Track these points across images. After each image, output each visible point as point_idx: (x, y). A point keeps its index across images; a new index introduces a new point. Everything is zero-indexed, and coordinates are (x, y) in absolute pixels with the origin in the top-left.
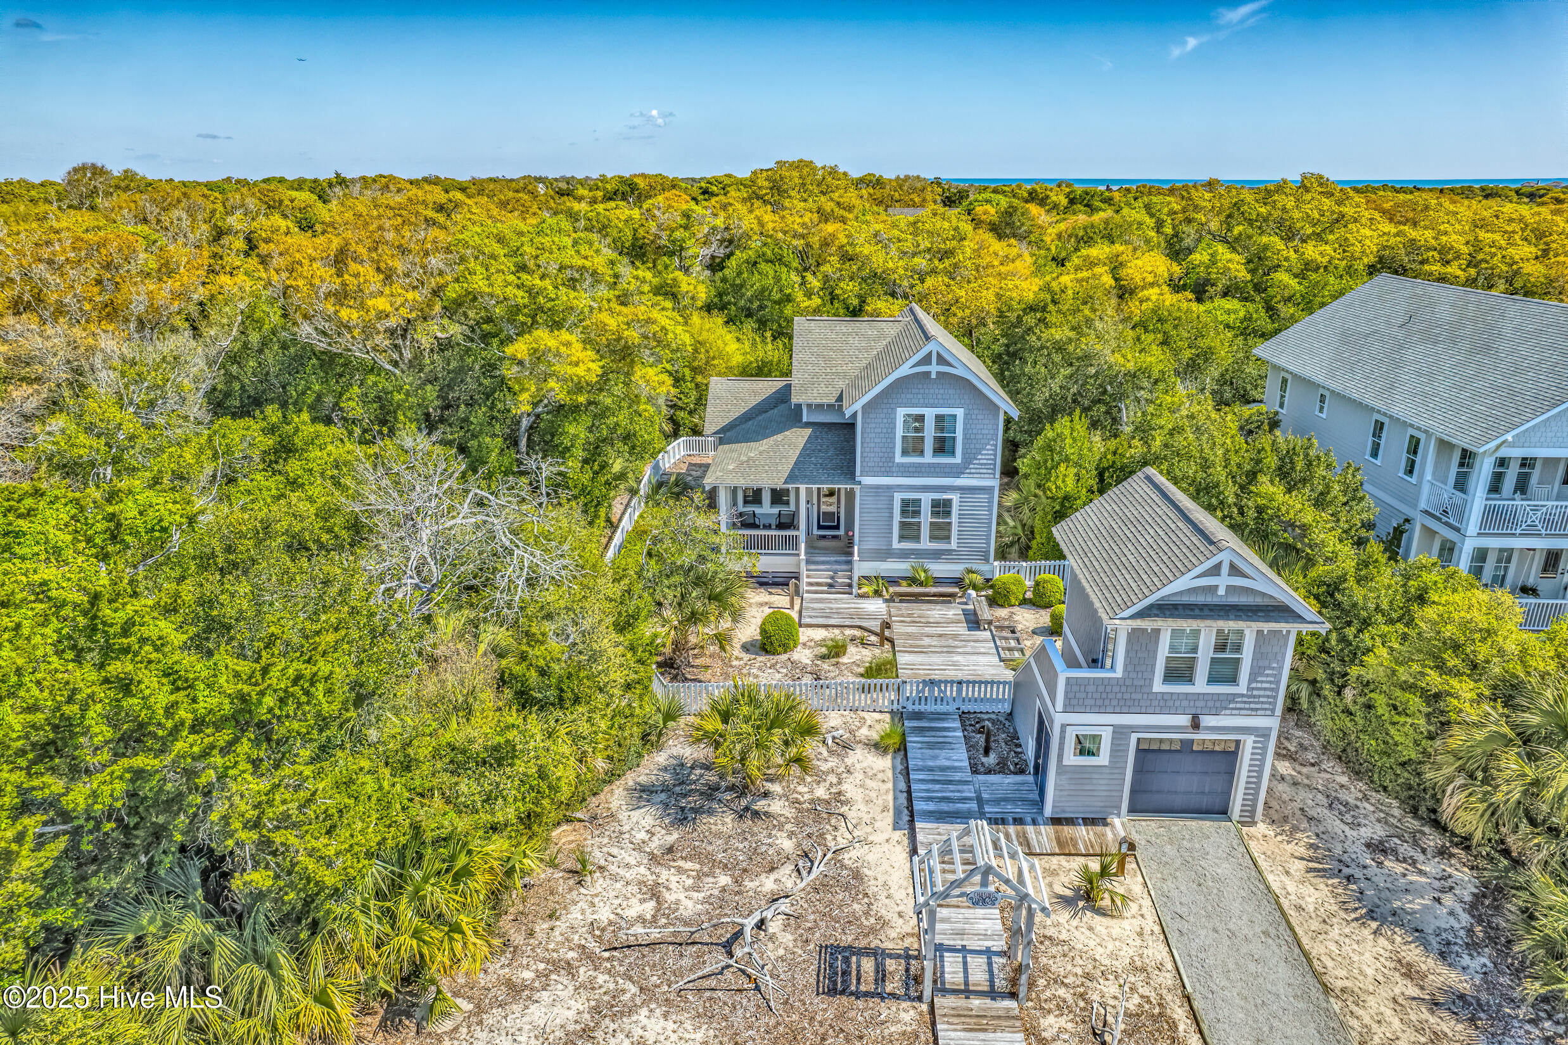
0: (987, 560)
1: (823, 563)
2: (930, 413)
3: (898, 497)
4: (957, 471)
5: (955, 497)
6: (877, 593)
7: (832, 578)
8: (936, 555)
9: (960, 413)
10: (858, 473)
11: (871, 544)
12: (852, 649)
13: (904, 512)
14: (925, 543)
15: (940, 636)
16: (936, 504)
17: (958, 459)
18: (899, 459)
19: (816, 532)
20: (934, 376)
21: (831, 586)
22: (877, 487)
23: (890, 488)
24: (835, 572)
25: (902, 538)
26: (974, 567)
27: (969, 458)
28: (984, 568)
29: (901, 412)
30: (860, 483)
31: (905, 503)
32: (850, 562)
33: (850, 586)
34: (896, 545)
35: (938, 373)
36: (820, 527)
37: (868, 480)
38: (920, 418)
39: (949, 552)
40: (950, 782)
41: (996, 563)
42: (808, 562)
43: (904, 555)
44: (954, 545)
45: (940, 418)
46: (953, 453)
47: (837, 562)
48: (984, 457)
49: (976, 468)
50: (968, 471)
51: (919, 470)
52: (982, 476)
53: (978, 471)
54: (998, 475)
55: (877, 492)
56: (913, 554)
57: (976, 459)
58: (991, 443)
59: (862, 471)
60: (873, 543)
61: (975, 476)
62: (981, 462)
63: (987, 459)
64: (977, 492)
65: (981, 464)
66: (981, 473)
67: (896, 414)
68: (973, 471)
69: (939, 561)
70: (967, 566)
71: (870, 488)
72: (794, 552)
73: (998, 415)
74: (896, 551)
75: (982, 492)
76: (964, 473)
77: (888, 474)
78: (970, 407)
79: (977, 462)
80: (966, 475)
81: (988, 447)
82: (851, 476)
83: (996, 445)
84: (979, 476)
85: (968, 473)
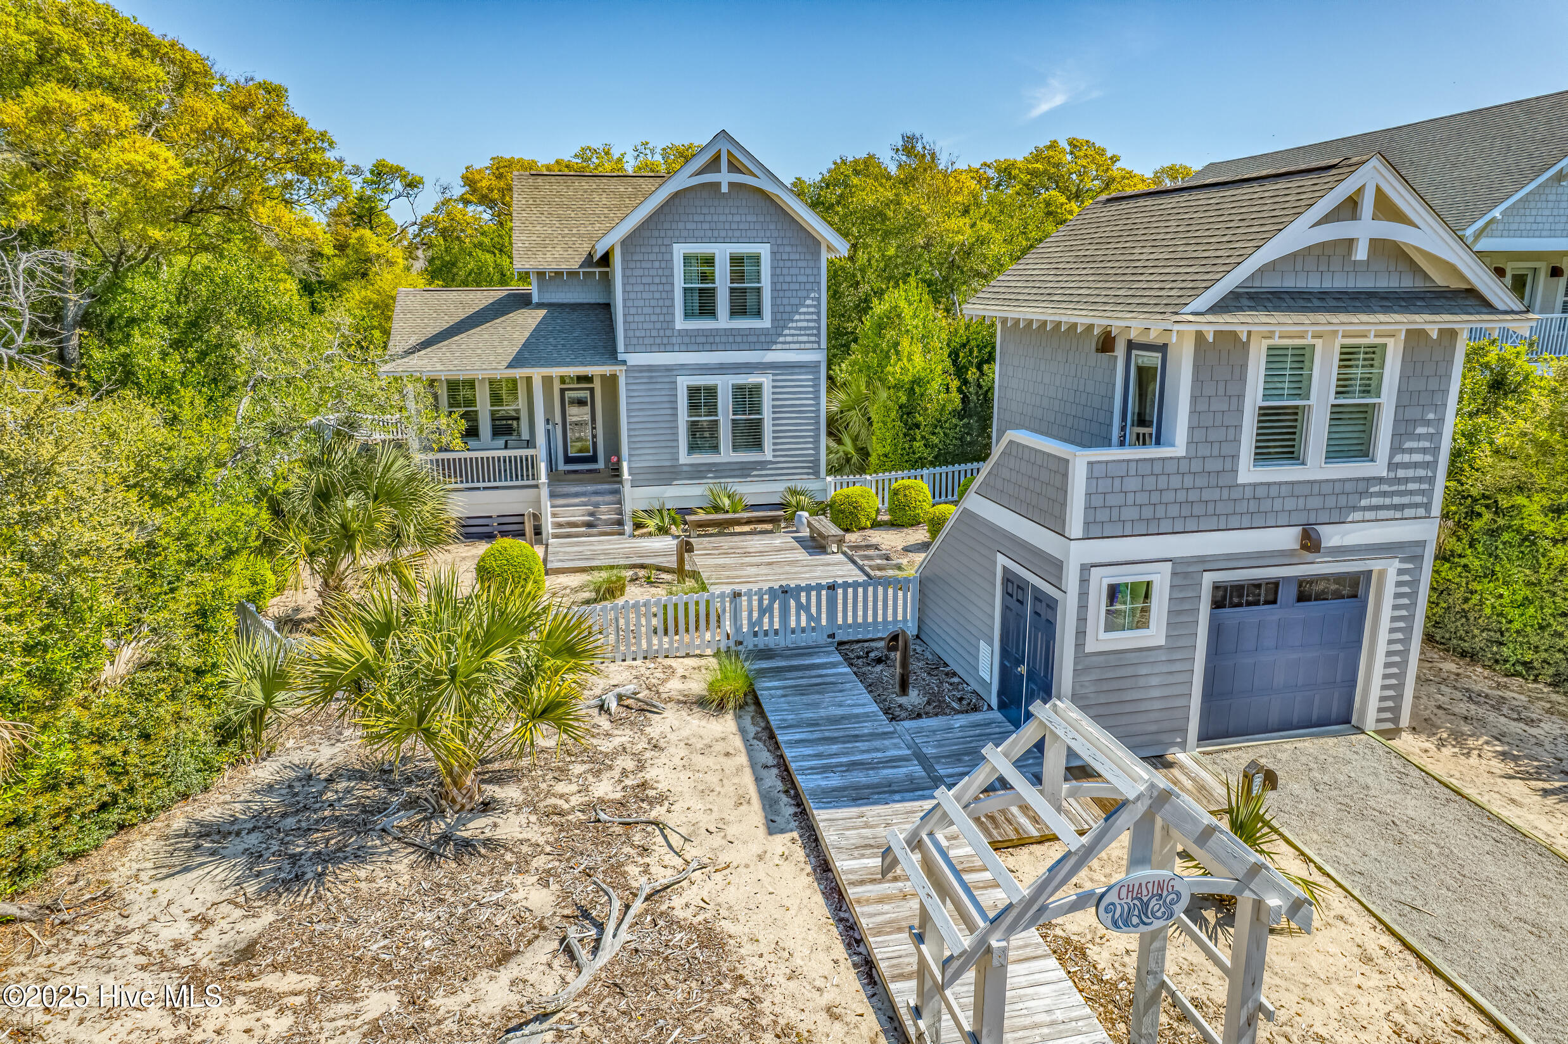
0: (816, 474)
1: (576, 495)
2: (722, 252)
3: (684, 383)
4: (765, 341)
5: (765, 381)
6: (663, 530)
7: (592, 514)
8: (744, 471)
9: (764, 250)
10: (621, 347)
11: (647, 461)
12: (633, 590)
13: (694, 406)
14: (727, 454)
16: (739, 391)
17: (766, 323)
18: (680, 323)
19: (562, 467)
20: (725, 189)
21: (589, 525)
22: (650, 369)
23: (669, 369)
24: (596, 505)
25: (693, 448)
26: (800, 486)
27: (781, 321)
28: (812, 485)
29: (680, 250)
30: (624, 362)
31: (694, 392)
32: (617, 492)
33: (620, 523)
34: (684, 458)
35: (731, 184)
36: (568, 460)
37: (636, 359)
38: (709, 261)
39: (762, 464)
40: (856, 738)
41: (829, 479)
42: (553, 495)
43: (697, 473)
44: (768, 454)
45: (737, 260)
46: (758, 313)
47: (596, 493)
48: (802, 317)
49: (793, 335)
50: (781, 339)
51: (711, 339)
52: (802, 346)
53: (795, 339)
54: (824, 345)
55: (651, 377)
56: (711, 471)
57: (792, 321)
58: (812, 295)
59: (626, 345)
60: (650, 457)
61: (792, 346)
62: (800, 324)
63: (808, 321)
64: (797, 370)
65: (800, 329)
66: (801, 342)
67: (672, 253)
68: (789, 339)
69: (749, 479)
70: (789, 484)
71: (641, 371)
72: (531, 482)
73: (819, 253)
74: (685, 468)
75: (803, 370)
76: (776, 343)
77: (665, 347)
78: (779, 242)
79: (794, 325)
80: (779, 346)
81: (809, 302)
82: (611, 354)
83: (819, 299)
84: (797, 346)
85: (782, 343)
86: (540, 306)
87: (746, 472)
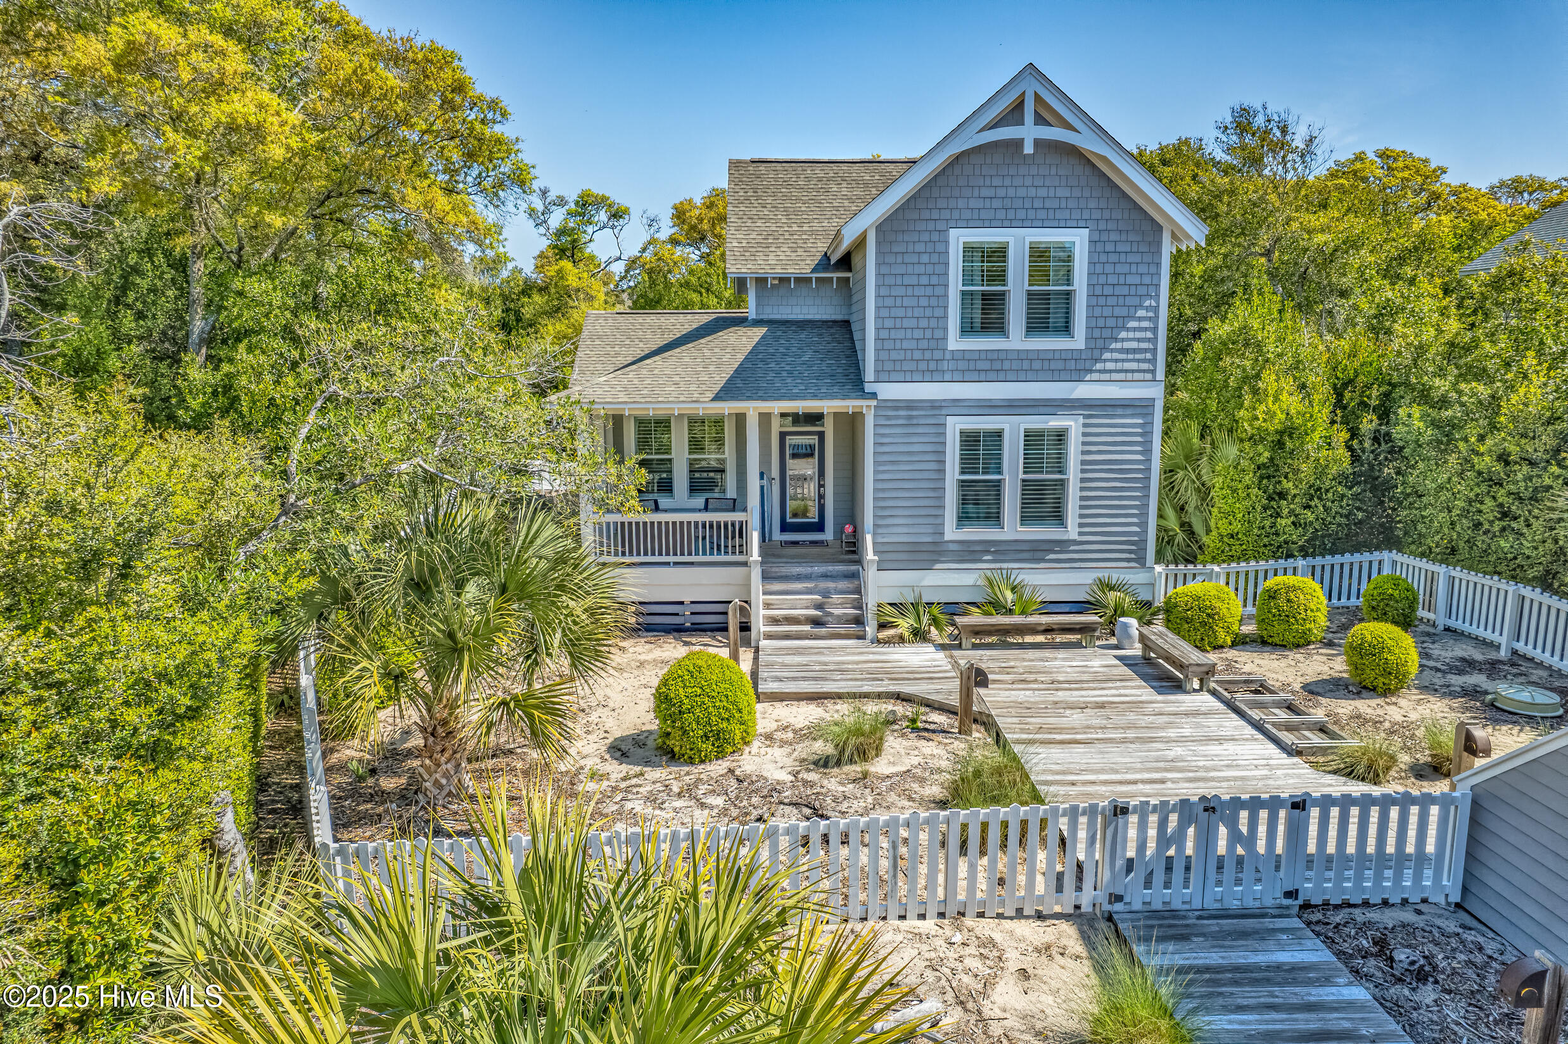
0: (1141, 561)
1: (799, 578)
2: (1019, 241)
3: (955, 426)
4: (1076, 367)
5: (1073, 426)
6: (919, 635)
7: (819, 606)
8: (1036, 552)
9: (1078, 240)
10: (869, 374)
11: (900, 533)
12: (893, 743)
13: (968, 463)
14: (1012, 528)
15: (1101, 706)
16: (1032, 439)
17: (1078, 341)
18: (955, 342)
19: (777, 536)
20: (1029, 149)
21: (816, 622)
22: (910, 405)
23: (935, 406)
24: (826, 594)
25: (964, 518)
26: (1115, 577)
27: (1100, 339)
28: (1135, 577)
29: (959, 238)
30: (874, 395)
31: (970, 440)
32: (854, 576)
33: (859, 621)
34: (952, 532)
35: (1037, 143)
36: (785, 527)
37: (890, 391)
38: (999, 253)
39: (1062, 545)
41: (1159, 568)
42: (766, 577)
43: (969, 553)
44: (1072, 531)
45: (1039, 254)
46: (1066, 329)
47: (826, 576)
48: (1131, 335)
49: (1116, 361)
50: (1099, 366)
51: (997, 365)
52: (1129, 376)
53: (1119, 366)
54: (1160, 375)
55: (910, 417)
56: (988, 552)
57: (1116, 340)
58: (1147, 303)
59: (877, 371)
60: (905, 530)
61: (1115, 376)
62: (1126, 345)
63: (1139, 340)
64: (1119, 411)
65: (1128, 351)
66: (1126, 371)
67: (947, 242)
68: (1110, 366)
69: (1042, 565)
70: (1100, 574)
71: (896, 408)
72: (738, 558)
73: (1159, 243)
74: (952, 547)
75: (1129, 411)
76: (1091, 371)
77: (933, 374)
78: (1102, 226)
79: (1119, 345)
80: (1095, 376)
81: (1141, 313)
82: (854, 382)
83: (1156, 309)
84: (1121, 376)
85: (1100, 371)
86: (758, 323)
87: (1039, 555)
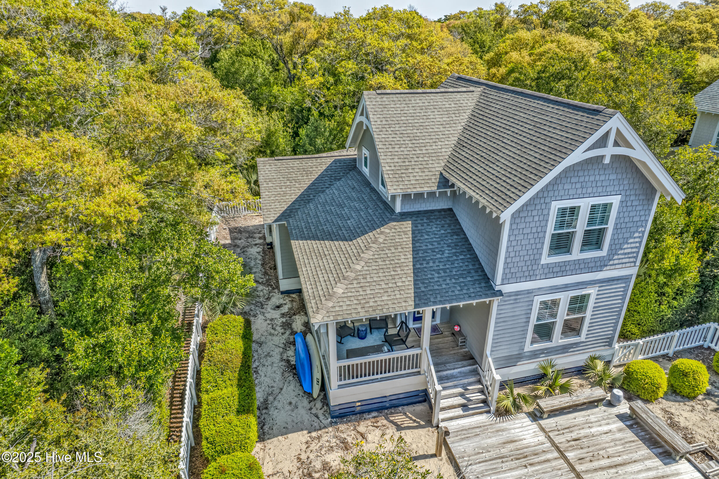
0: (610, 344)
1: (448, 378)
2: (588, 204)
3: (538, 300)
4: (600, 264)
5: (592, 291)
7: (463, 395)
10: (499, 281)
11: (504, 352)
13: (541, 315)
14: (556, 340)
16: (574, 300)
17: (604, 252)
18: (546, 259)
20: (607, 161)
21: (464, 406)
22: (518, 293)
23: (529, 292)
24: (465, 387)
25: (535, 340)
26: (598, 354)
27: (614, 249)
28: (606, 353)
29: (557, 207)
30: (500, 292)
31: (544, 306)
32: (475, 371)
34: (528, 348)
35: (612, 157)
38: (575, 211)
39: (578, 344)
41: (617, 347)
43: (534, 356)
44: (583, 337)
45: (595, 209)
46: (600, 246)
47: (462, 374)
48: (629, 246)
49: (619, 259)
50: (611, 263)
51: (563, 269)
52: (624, 266)
53: (621, 261)
54: (638, 263)
55: (516, 299)
56: (544, 353)
57: (621, 249)
58: (640, 230)
59: (503, 280)
60: (506, 351)
61: (617, 266)
62: (626, 251)
63: (632, 248)
64: (615, 282)
65: (625, 254)
66: (623, 263)
67: (549, 209)
68: (616, 262)
69: (566, 354)
70: (591, 354)
71: (510, 296)
73: (653, 200)
74: (527, 354)
75: (620, 282)
76: (607, 266)
77: (530, 278)
78: (628, 193)
79: (622, 252)
80: (608, 268)
81: (636, 235)
83: (643, 232)
84: (620, 266)
85: (611, 265)
87: (565, 350)
